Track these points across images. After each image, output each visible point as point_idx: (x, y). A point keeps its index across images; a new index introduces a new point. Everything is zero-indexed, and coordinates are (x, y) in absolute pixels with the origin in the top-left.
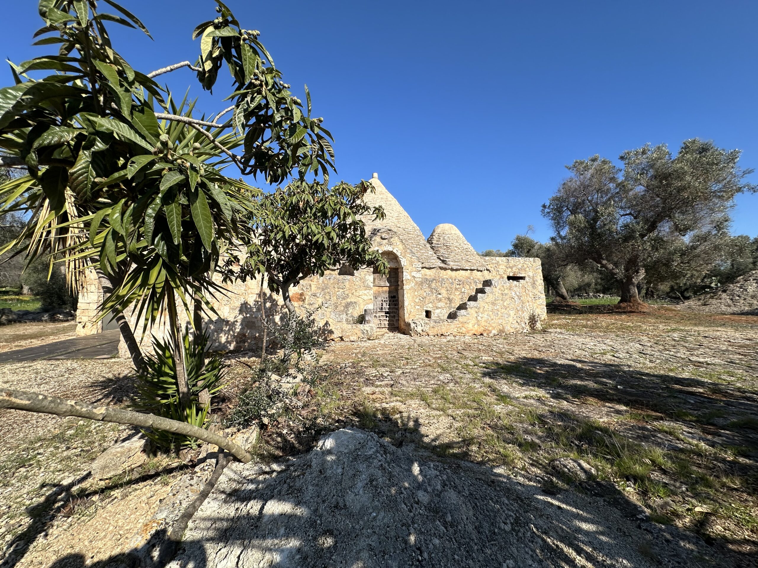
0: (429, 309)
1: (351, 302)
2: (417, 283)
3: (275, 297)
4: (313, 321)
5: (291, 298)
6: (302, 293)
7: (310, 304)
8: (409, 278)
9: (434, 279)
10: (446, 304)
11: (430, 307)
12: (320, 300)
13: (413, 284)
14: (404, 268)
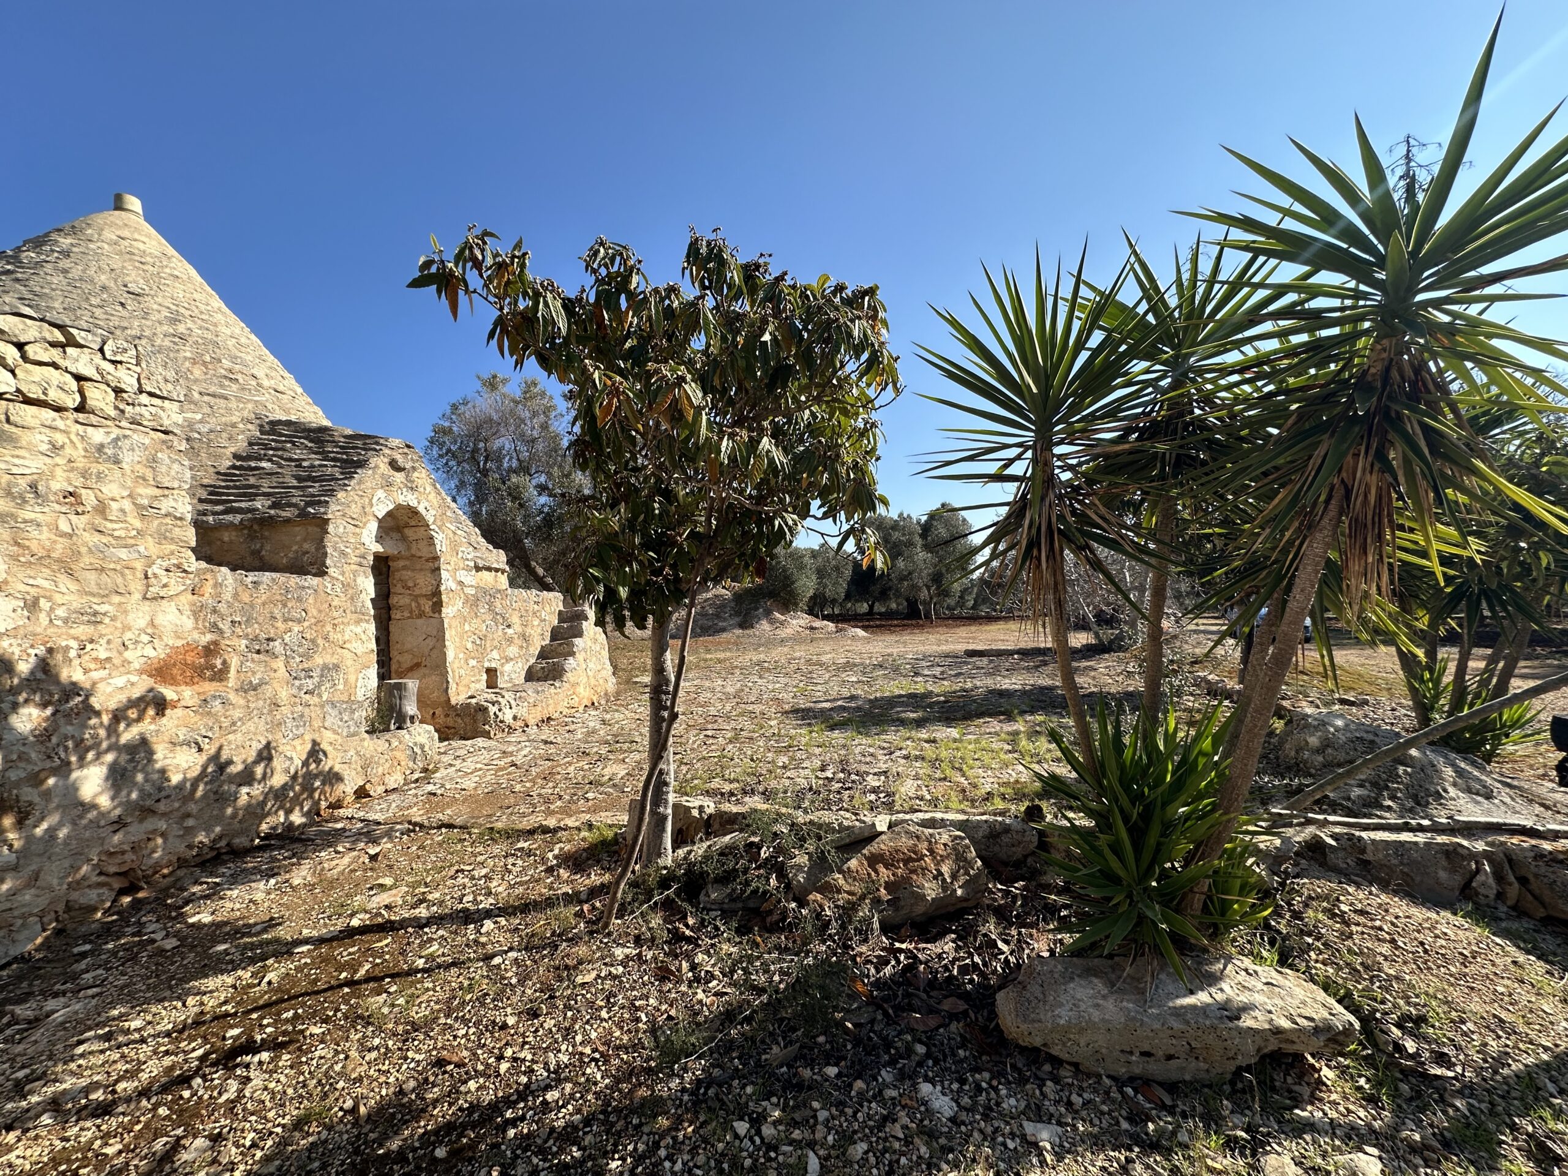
0: (493, 665)
2: (467, 598)
3: (72, 673)
4: (266, 755)
5: (161, 671)
6: (216, 643)
7: (251, 688)
8: (453, 585)
9: (498, 591)
10: (521, 648)
11: (494, 659)
12: (281, 665)
13: (460, 603)
14: (442, 560)
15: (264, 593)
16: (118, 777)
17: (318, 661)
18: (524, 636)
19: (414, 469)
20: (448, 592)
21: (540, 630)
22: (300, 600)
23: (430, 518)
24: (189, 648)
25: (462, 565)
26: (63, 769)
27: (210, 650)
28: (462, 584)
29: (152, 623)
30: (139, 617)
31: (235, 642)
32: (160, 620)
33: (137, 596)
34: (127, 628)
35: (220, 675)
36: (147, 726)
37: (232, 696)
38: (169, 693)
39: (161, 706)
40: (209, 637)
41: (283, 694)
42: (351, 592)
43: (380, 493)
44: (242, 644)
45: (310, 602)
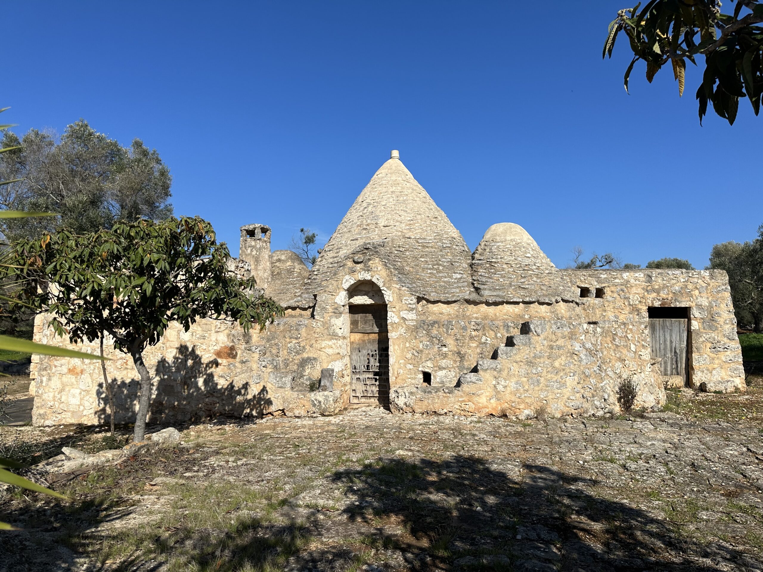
0: (427, 370)
1: (309, 358)
2: (408, 328)
3: (198, 352)
4: (246, 386)
5: (219, 354)
6: (233, 346)
7: (243, 362)
8: (396, 320)
9: (435, 322)
10: (455, 361)
11: (428, 367)
12: (256, 356)
13: (402, 331)
14: (388, 306)
15: (282, 328)
16: (206, 382)
17: (305, 355)
18: (459, 353)
19: (369, 260)
20: (392, 324)
21: (478, 350)
22: (297, 330)
23: (380, 284)
24: (226, 347)
25: (405, 307)
26: (195, 377)
27: (232, 348)
28: (404, 319)
29: (217, 340)
30: (214, 337)
31: (240, 346)
32: (219, 338)
33: (213, 331)
34: (211, 340)
35: (234, 357)
36: (213, 370)
37: (237, 365)
38: (220, 361)
39: (217, 364)
40: (231, 344)
41: (255, 366)
42: (327, 326)
43: (347, 277)
44: (243, 347)
45: (303, 331)
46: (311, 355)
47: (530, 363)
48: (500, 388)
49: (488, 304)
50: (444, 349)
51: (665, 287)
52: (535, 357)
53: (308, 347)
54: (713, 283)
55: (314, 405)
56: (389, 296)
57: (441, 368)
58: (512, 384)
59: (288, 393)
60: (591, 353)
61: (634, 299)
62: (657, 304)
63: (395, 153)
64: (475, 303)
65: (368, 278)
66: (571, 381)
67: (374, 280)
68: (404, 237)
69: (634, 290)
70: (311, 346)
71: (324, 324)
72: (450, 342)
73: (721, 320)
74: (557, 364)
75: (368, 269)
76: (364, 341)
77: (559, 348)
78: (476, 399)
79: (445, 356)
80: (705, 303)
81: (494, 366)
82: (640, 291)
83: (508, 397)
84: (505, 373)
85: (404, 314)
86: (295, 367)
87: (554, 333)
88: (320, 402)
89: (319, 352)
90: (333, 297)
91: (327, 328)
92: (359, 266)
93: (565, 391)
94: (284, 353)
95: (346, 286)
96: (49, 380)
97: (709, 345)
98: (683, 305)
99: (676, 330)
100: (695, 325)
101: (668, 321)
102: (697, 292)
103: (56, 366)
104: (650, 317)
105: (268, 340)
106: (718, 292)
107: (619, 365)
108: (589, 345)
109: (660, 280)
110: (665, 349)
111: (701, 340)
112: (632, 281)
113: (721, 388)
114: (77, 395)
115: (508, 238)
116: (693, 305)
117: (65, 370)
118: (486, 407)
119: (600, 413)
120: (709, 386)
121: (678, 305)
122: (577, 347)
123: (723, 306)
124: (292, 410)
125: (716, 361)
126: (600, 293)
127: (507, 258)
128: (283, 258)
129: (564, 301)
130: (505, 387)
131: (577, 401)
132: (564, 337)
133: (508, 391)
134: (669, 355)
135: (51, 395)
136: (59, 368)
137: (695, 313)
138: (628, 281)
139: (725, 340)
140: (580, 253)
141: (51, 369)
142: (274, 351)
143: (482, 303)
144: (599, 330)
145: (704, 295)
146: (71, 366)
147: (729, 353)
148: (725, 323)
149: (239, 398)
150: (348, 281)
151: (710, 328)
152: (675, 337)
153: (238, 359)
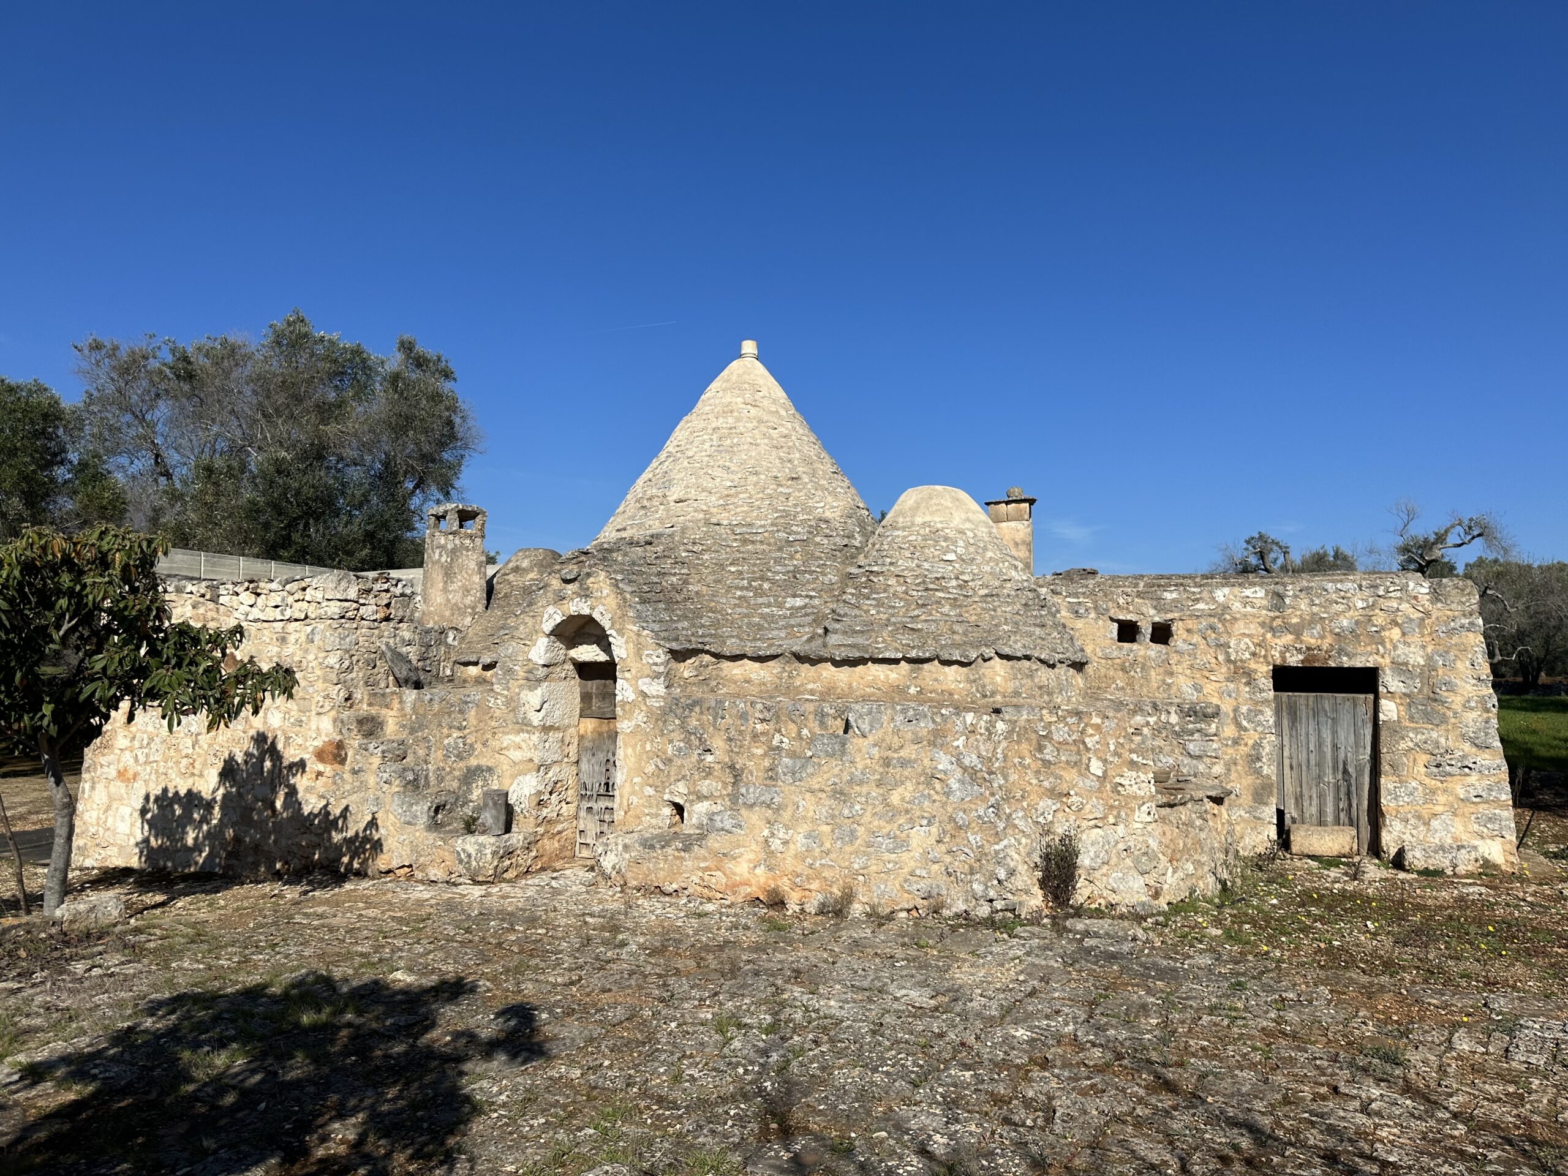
0: (678, 799)
1: (479, 768)
2: (650, 712)
3: (280, 746)
6: (340, 741)
7: (355, 772)
8: (630, 696)
9: (696, 703)
10: (725, 784)
11: (679, 792)
12: (376, 761)
13: (640, 717)
14: (618, 667)
15: (436, 707)
17: (473, 762)
18: (732, 767)
19: (589, 575)
20: (624, 703)
21: (767, 763)
22: (461, 712)
23: (606, 624)
24: (330, 743)
25: (647, 671)
27: (340, 746)
28: (644, 695)
29: (318, 729)
31: (352, 742)
32: (322, 726)
33: (314, 713)
34: (310, 729)
35: (343, 761)
37: (347, 776)
40: (338, 738)
41: (372, 780)
42: (513, 705)
43: (551, 609)
44: (356, 744)
45: (472, 714)
46: (484, 762)
47: (840, 794)
48: (776, 844)
49: (837, 664)
50: (709, 758)
51: (1315, 620)
52: (851, 782)
53: (478, 746)
54: (1438, 611)
55: (461, 861)
56: (621, 649)
57: (701, 798)
58: (800, 841)
59: (420, 834)
60: (972, 775)
61: (1240, 646)
62: (1294, 660)
63: (749, 347)
64: (814, 661)
65: (586, 611)
66: (921, 838)
67: (596, 616)
68: (708, 523)
69: (1240, 627)
70: (484, 744)
71: (509, 701)
72: (718, 743)
73: (1456, 701)
74: (895, 798)
75: (585, 594)
76: (600, 734)
77: (904, 763)
78: (730, 865)
79: (708, 772)
80: (1416, 658)
81: (766, 797)
82: (1254, 629)
83: (790, 864)
84: (786, 815)
85: (645, 685)
86: (455, 784)
87: (897, 732)
88: (469, 856)
89: (497, 756)
90: (526, 649)
91: (513, 710)
92: (570, 587)
93: (905, 856)
94: (437, 755)
95: (548, 627)
96: (93, 788)
97: (1423, 758)
98: (1359, 663)
99: (1346, 719)
100: (1389, 710)
101: (1328, 700)
102: (1396, 633)
103: (102, 766)
104: (1277, 688)
105: (413, 731)
106: (1451, 632)
107: (1046, 804)
108: (971, 759)
109: (1303, 605)
110: (1319, 765)
111: (1403, 745)
112: (1237, 606)
113: (1441, 861)
114: (127, 817)
115: (919, 520)
116: (1384, 662)
117: (113, 773)
118: (747, 883)
119: (984, 911)
120: (1409, 856)
121: (1346, 662)
122: (944, 762)
123: (1462, 666)
124: (423, 868)
125: (1442, 798)
126: (1162, 634)
127: (904, 563)
128: (525, 564)
129: (1002, 657)
130: (785, 843)
131: (933, 878)
132: (917, 741)
133: (792, 852)
134: (1329, 778)
135: (94, 814)
136: (106, 769)
137: (1390, 681)
138: (1226, 608)
139: (1467, 747)
140: (1411, 515)
141: (95, 770)
142: (421, 752)
143: (826, 660)
144: (1000, 726)
145: (1415, 638)
146: (121, 767)
147: (1474, 778)
148: (1466, 707)
149: (337, 837)
150: (553, 616)
151: (1428, 717)
152: (1345, 737)
153: (347, 767)
